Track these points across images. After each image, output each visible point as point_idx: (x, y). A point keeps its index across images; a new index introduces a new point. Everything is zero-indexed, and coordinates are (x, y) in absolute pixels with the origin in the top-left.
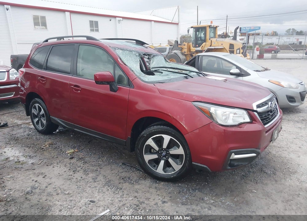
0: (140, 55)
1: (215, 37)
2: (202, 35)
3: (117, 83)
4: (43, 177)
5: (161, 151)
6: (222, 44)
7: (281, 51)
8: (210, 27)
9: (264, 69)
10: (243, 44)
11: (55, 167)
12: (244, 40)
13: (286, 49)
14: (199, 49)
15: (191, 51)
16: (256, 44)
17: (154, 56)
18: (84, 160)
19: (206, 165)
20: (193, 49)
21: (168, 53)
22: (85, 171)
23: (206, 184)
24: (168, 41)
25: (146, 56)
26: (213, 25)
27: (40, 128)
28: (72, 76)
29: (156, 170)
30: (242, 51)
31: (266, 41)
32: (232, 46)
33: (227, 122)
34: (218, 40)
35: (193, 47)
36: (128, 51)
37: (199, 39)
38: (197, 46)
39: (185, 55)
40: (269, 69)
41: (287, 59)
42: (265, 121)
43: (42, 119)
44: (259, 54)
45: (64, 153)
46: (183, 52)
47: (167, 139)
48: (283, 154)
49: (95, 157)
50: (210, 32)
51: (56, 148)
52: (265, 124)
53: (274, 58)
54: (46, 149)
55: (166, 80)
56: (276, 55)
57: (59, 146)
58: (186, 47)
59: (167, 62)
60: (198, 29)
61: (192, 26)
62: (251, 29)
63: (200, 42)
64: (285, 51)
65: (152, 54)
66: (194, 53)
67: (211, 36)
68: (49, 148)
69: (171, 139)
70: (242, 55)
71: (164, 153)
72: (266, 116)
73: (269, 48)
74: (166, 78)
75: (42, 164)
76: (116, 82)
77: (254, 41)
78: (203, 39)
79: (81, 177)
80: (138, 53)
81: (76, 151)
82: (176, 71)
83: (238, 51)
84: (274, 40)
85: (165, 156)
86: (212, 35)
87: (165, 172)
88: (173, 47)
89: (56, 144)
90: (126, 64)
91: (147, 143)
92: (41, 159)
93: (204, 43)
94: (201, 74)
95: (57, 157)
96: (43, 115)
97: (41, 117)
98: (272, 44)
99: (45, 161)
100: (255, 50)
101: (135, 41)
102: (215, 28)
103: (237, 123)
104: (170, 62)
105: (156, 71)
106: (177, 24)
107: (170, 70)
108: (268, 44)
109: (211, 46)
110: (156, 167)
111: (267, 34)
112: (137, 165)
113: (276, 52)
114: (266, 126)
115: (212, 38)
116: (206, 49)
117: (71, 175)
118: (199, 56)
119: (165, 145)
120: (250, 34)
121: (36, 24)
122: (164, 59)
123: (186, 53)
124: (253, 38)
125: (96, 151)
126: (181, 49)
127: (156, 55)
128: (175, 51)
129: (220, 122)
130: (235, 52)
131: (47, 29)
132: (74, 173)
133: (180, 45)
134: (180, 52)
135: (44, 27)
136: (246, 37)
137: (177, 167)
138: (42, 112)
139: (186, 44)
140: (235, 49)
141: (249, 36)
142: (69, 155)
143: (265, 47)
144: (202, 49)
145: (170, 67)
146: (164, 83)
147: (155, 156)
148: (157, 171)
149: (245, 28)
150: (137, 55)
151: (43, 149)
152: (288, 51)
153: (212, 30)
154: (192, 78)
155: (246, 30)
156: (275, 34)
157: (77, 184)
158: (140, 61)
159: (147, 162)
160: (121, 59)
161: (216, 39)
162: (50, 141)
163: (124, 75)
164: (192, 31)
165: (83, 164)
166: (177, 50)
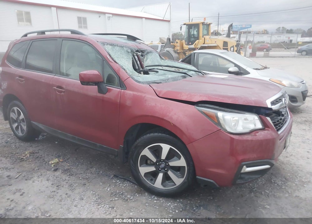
0: (132, 51)
1: (208, 34)
2: (195, 33)
3: (106, 84)
4: (21, 195)
5: (159, 163)
6: (216, 42)
7: (273, 49)
8: (203, 23)
9: (264, 67)
10: (237, 42)
11: (35, 181)
12: (236, 38)
13: (277, 48)
14: (192, 46)
15: (184, 48)
16: (248, 42)
17: (148, 53)
18: (70, 172)
19: (212, 180)
20: (186, 47)
21: (161, 51)
22: (71, 186)
23: (212, 198)
24: (160, 38)
25: (139, 52)
26: (206, 22)
27: (20, 134)
28: (55, 75)
29: (154, 184)
30: (236, 49)
31: (257, 39)
32: (225, 44)
33: (236, 130)
34: (211, 37)
35: (186, 45)
36: (118, 47)
37: (192, 37)
38: (190, 43)
39: (178, 53)
40: (268, 67)
41: (279, 57)
42: (277, 127)
43: (22, 125)
44: (251, 52)
45: (47, 164)
46: (176, 50)
47: (166, 148)
48: (291, 160)
49: (82, 168)
50: (203, 29)
51: (38, 157)
52: (278, 130)
53: (266, 56)
54: (26, 159)
55: (163, 80)
56: (269, 53)
57: (41, 156)
58: (178, 44)
59: (163, 59)
60: (190, 26)
61: (185, 23)
62: (243, 26)
63: (192, 39)
64: (277, 49)
65: (145, 50)
66: (186, 51)
67: (204, 34)
68: (29, 158)
69: (171, 149)
70: (236, 53)
71: (163, 166)
72: (278, 121)
73: (260, 46)
74: (162, 78)
75: (20, 178)
76: (105, 82)
77: (246, 39)
78: (196, 36)
79: (66, 193)
80: (130, 49)
81: (61, 160)
82: (173, 69)
83: (232, 49)
84: (266, 39)
85: (164, 168)
86: (205, 32)
87: (164, 186)
88: (165, 45)
89: (38, 153)
90: (117, 61)
91: (143, 153)
92: (20, 171)
93: (197, 41)
94: (201, 72)
95: (38, 169)
96: (23, 120)
97: (20, 122)
98: (263, 42)
99: (24, 174)
100: (248, 48)
101: (126, 37)
102: (208, 25)
103: (247, 130)
104: (166, 60)
105: (150, 70)
106: (169, 21)
107: (166, 69)
108: (259, 42)
109: (204, 44)
110: (154, 180)
111: (258, 32)
112: (130, 177)
113: (268, 50)
114: (279, 132)
115: (205, 35)
116: (199, 46)
117: (54, 192)
118: (195, 53)
119: (164, 156)
120: (241, 32)
121: (20, 19)
122: (159, 56)
123: (179, 51)
124: (246, 36)
125: (83, 160)
126: (174, 47)
127: (151, 52)
128: (167, 49)
129: (229, 130)
130: (229, 49)
131: (31, 25)
132: (58, 189)
133: (172, 42)
134: (172, 49)
135: (29, 24)
136: (237, 35)
137: (178, 181)
138: (22, 116)
139: (179, 41)
140: (229, 47)
141: (240, 34)
142: (53, 166)
143: (257, 46)
144: (195, 47)
145: (166, 65)
146: (161, 83)
147: (153, 169)
148: (155, 186)
149: (236, 26)
150: (129, 51)
151: (22, 159)
152: (279, 49)
153: (205, 27)
154: (191, 77)
155: (237, 28)
156: (266, 32)
157: (61, 203)
158: (132, 58)
159: (143, 175)
160: (110, 55)
161: (209, 36)
162: (31, 150)
163: (114, 75)
164: (184, 28)
165: (69, 176)
166: (169, 48)
